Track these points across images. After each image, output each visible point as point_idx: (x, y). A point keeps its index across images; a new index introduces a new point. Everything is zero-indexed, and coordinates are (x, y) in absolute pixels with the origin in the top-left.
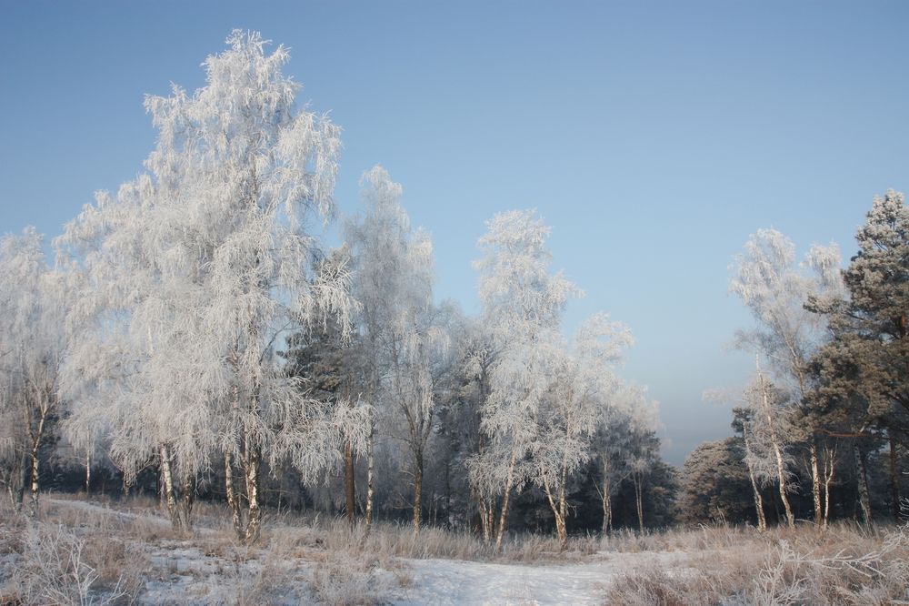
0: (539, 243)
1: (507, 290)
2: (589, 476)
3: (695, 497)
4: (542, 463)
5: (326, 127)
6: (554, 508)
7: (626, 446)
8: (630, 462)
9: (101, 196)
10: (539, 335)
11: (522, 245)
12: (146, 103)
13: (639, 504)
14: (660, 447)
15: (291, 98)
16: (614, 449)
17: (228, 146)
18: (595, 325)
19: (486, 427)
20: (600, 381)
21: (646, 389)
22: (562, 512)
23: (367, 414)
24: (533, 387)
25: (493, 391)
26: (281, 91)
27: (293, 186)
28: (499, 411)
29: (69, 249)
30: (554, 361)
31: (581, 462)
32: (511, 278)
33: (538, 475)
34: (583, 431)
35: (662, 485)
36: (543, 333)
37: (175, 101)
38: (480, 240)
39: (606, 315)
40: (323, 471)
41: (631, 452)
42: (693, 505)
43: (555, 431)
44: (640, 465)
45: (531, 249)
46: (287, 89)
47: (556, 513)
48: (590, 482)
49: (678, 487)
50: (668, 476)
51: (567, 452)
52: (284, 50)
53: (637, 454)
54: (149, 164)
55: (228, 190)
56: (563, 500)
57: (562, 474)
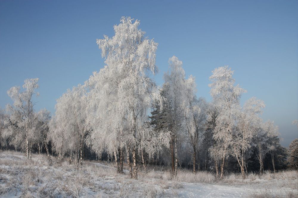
0: (230, 76)
1: (219, 93)
2: (254, 152)
3: (294, 158)
4: (235, 149)
5: (153, 44)
6: (240, 164)
7: (267, 142)
8: (268, 147)
9: (95, 73)
10: (232, 106)
11: (224, 78)
12: (97, 42)
13: (273, 161)
14: (280, 141)
15: (140, 36)
16: (263, 143)
17: (121, 52)
18: (251, 101)
19: (214, 137)
20: (253, 120)
21: (273, 122)
22: (243, 165)
23: (169, 134)
24: (230, 123)
25: (217, 125)
26: (137, 34)
27: (142, 62)
28: (219, 132)
29: (86, 89)
30: (237, 114)
31: (248, 148)
32: (221, 89)
33: (233, 153)
34: (248, 137)
35: (281, 154)
36: (233, 106)
37: (105, 40)
38: (210, 77)
39: (255, 98)
40: (156, 154)
41: (269, 144)
42: (293, 161)
43: (239, 138)
44: (272, 148)
45: (227, 79)
46: (139, 33)
47: (241, 166)
48: (255, 154)
49: (287, 155)
50: (283, 151)
51: (243, 144)
52: (138, 21)
53: (271, 144)
54: (106, 62)
55: (122, 66)
56: (243, 161)
57: (242, 152)
